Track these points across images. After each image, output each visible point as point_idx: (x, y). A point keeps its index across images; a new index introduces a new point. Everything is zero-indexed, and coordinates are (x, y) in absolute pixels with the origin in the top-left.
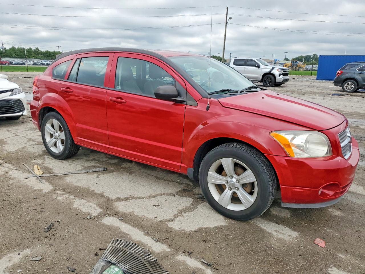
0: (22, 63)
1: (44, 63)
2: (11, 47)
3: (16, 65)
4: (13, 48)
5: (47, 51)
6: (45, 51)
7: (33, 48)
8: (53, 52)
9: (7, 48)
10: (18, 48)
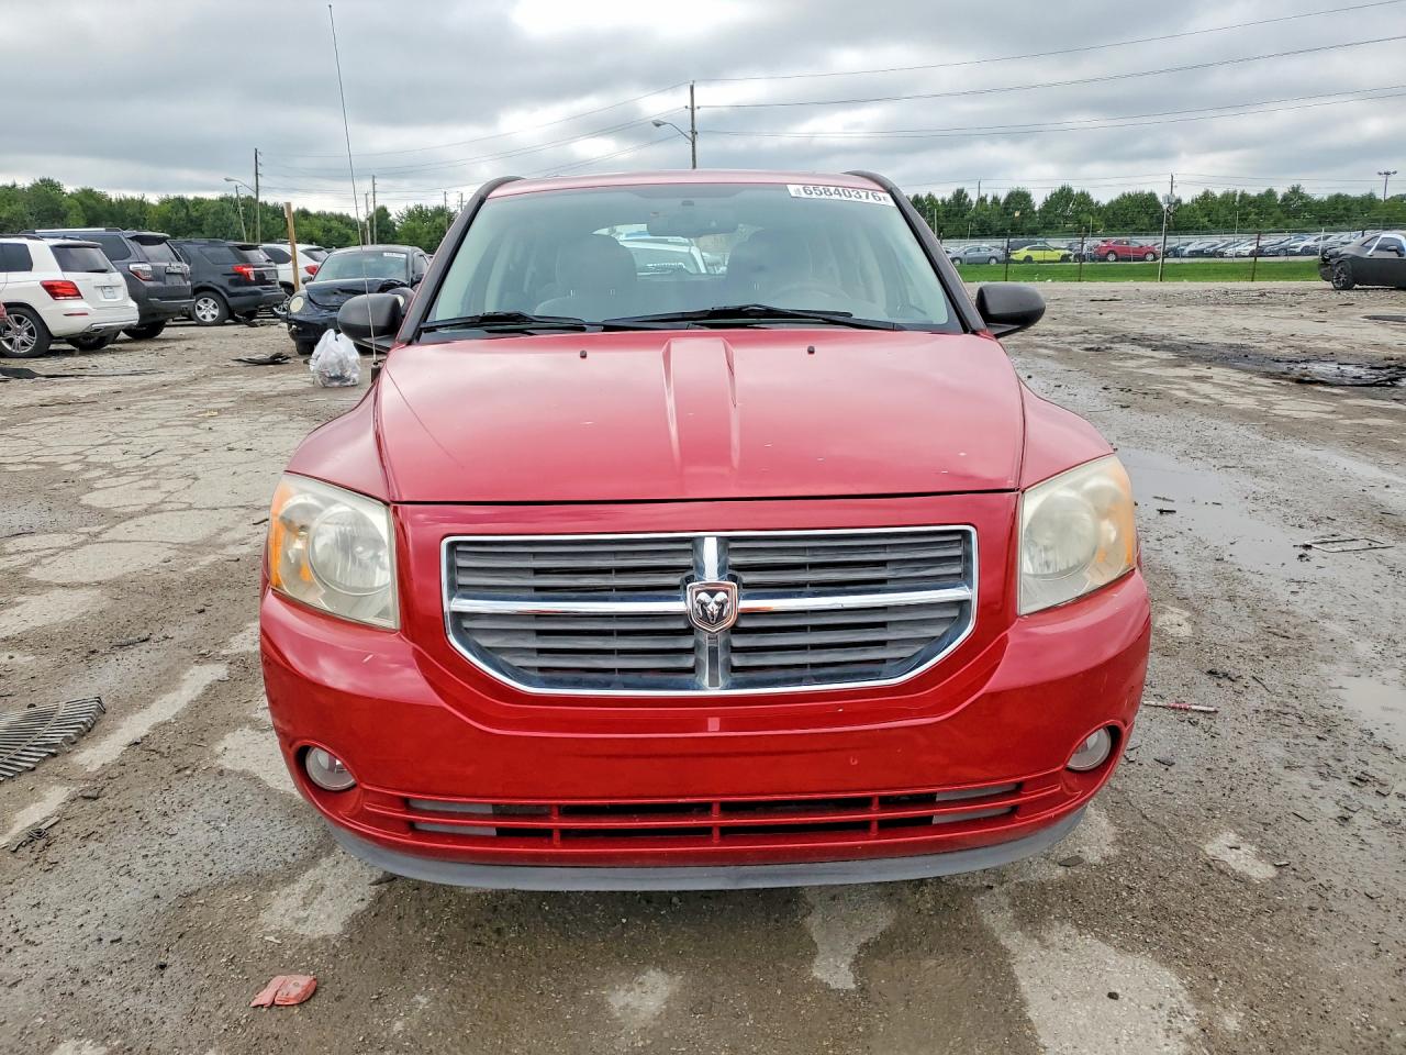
0: (1215, 251)
1: (1295, 247)
2: (1199, 192)
3: (1195, 257)
4: (1206, 195)
5: (1338, 196)
6: (1330, 198)
7: (1281, 190)
8: (1363, 198)
9: (1186, 200)
10: (1226, 196)
